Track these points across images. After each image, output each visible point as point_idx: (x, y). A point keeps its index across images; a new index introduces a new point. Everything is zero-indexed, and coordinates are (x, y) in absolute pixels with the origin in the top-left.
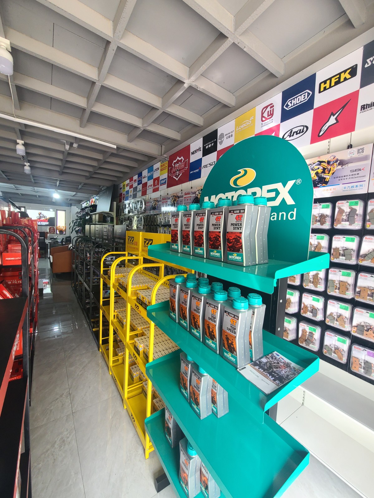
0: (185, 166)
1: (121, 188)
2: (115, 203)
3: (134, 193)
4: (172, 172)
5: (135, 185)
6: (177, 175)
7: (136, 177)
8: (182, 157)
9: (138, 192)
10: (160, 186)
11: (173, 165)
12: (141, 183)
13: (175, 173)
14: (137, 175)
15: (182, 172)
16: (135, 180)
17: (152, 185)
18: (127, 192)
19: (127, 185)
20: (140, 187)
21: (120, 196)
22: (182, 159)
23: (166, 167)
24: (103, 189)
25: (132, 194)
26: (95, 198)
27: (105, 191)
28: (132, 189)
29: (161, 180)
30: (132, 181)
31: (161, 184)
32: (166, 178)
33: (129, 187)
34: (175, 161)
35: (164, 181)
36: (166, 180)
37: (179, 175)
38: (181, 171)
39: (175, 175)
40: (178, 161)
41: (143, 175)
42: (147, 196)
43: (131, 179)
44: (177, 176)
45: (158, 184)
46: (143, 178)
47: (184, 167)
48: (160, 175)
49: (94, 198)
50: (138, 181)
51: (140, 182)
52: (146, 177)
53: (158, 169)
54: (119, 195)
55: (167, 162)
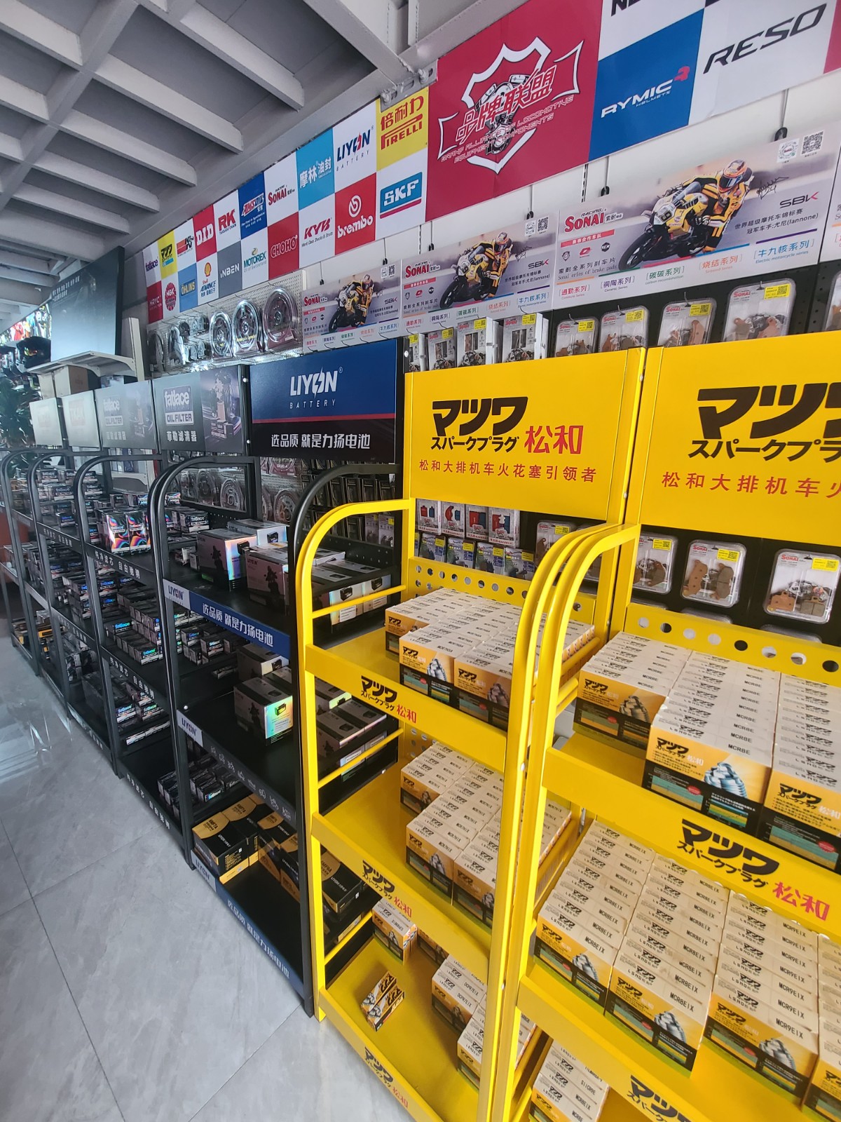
0: (562, 82)
1: (151, 266)
2: (134, 324)
3: (228, 272)
4: (462, 137)
5: (227, 238)
6: (498, 144)
7: (229, 204)
8: (538, 45)
9: (247, 263)
10: (382, 217)
11: (467, 99)
12: (262, 224)
13: (485, 138)
14: (236, 194)
15: (534, 124)
16: (228, 219)
17: (332, 224)
18: (189, 276)
19: (184, 246)
20: (259, 240)
21: (148, 299)
22: (535, 55)
23: (420, 117)
24: (63, 276)
25: (214, 277)
26: (30, 319)
27: (78, 279)
28: (213, 259)
29: (383, 192)
30: (210, 227)
31: (383, 208)
32: (419, 176)
33: (191, 254)
34: (477, 78)
35: (405, 191)
36: (419, 186)
37: (510, 143)
38: (527, 119)
39: (483, 148)
40: (507, 70)
41: (271, 186)
42: (304, 272)
43: (203, 217)
44: (492, 152)
45: (368, 210)
46: (272, 200)
47: (553, 94)
48: (379, 168)
49: (24, 319)
50: (243, 219)
51: (252, 223)
52: (290, 192)
53: (365, 138)
54: (143, 294)
55: (425, 93)
